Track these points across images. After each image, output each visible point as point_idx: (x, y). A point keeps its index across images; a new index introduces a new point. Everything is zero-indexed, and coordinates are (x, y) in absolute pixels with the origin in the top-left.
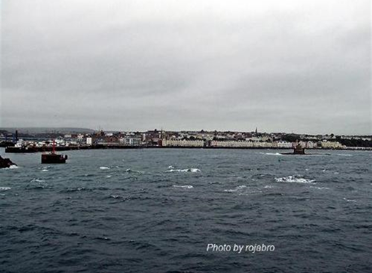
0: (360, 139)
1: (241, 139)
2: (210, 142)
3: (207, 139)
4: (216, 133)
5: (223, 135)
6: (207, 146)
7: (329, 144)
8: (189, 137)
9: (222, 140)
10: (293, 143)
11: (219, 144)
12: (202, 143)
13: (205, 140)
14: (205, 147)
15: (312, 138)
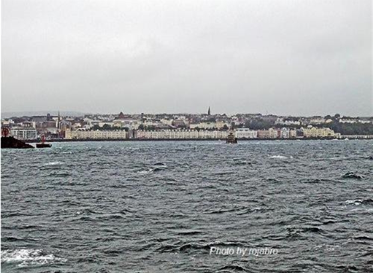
0: (369, 122)
1: (183, 127)
2: (134, 132)
3: (131, 128)
4: (143, 117)
5: (154, 121)
6: (130, 138)
7: (315, 132)
8: (101, 125)
9: (152, 128)
10: (259, 131)
11: (148, 134)
12: (123, 134)
13: (127, 129)
14: (127, 139)
15: (292, 122)
